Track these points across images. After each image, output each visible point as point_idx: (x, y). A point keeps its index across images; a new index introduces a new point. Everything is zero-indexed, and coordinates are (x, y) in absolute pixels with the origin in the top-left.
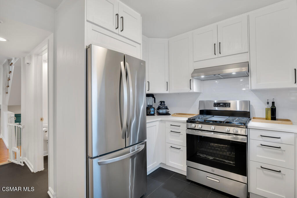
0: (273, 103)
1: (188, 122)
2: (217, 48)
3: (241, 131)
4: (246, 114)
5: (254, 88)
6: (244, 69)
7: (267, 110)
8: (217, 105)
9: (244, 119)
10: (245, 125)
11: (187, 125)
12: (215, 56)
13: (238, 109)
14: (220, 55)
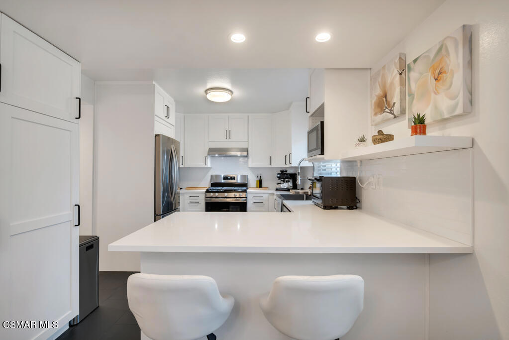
0: (261, 176)
1: (206, 192)
2: (228, 134)
3: (244, 195)
4: (245, 185)
5: (250, 166)
6: (245, 154)
7: (257, 181)
8: (226, 178)
9: (245, 188)
10: (245, 191)
11: (206, 195)
12: (226, 140)
13: (239, 181)
14: (230, 140)
